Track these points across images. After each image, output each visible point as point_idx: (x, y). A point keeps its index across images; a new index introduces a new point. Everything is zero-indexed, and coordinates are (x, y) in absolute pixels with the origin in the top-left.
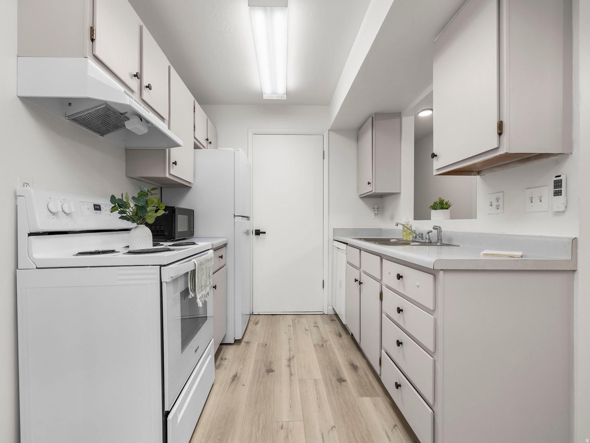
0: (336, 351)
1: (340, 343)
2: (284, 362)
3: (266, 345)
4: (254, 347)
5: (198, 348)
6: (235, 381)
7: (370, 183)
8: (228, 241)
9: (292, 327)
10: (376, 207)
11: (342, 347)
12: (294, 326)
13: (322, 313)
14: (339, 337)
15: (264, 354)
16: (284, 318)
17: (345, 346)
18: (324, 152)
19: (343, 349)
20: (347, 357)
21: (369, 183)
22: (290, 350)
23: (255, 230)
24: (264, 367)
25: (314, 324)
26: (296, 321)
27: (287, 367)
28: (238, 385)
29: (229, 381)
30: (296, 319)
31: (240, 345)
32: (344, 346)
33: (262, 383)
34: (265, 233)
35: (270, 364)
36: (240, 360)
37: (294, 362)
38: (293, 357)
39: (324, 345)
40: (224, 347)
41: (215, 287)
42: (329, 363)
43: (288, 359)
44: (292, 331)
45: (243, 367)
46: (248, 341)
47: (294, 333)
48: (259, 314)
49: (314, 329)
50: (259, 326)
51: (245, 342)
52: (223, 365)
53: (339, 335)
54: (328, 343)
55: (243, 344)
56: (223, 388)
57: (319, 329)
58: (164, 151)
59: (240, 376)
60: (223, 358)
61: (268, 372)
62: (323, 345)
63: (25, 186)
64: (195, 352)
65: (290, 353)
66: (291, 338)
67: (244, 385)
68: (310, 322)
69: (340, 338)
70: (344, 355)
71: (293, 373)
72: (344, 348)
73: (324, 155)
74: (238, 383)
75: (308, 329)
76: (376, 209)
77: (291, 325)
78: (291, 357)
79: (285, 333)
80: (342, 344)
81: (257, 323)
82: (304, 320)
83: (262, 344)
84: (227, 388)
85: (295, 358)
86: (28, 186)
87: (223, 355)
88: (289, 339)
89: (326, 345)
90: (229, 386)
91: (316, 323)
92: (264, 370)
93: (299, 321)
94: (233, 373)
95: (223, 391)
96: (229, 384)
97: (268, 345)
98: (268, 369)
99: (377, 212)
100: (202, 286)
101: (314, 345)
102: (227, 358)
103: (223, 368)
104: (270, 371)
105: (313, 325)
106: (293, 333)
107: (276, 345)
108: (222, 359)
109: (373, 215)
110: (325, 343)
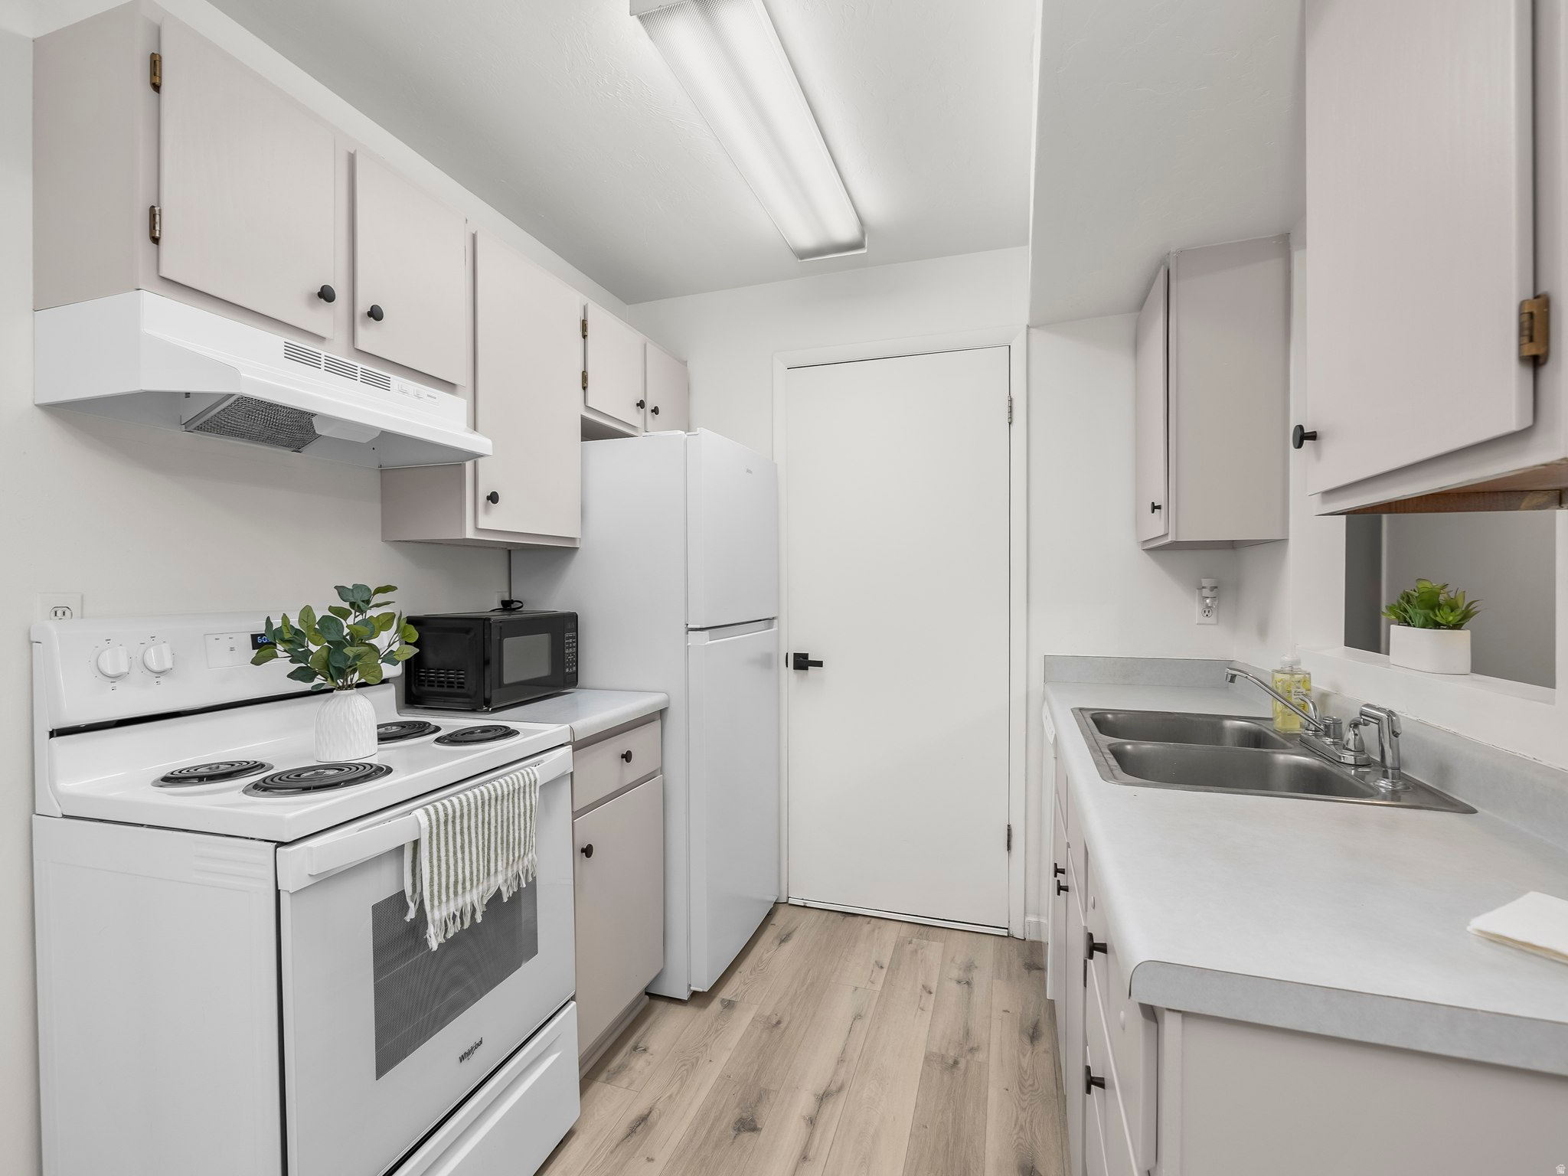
0: (994, 1095)
1: (1020, 1066)
2: (804, 1102)
3: (779, 1022)
4: (742, 1022)
5: (478, 1045)
6: (635, 1138)
7: (1159, 507)
8: (668, 701)
9: (885, 971)
10: (1205, 582)
11: (1021, 1086)
12: (894, 968)
13: (1004, 933)
14: (1026, 1040)
15: (758, 1058)
16: (877, 931)
17: (1034, 1084)
18: (1011, 400)
19: (1023, 1093)
20: (1022, 1134)
21: (1155, 508)
22: (841, 1060)
23: (794, 654)
24: (738, 1104)
25: (961, 972)
26: (909, 948)
27: (803, 1124)
28: (637, 1154)
29: (622, 1129)
30: (910, 943)
31: (706, 1007)
32: (1030, 1082)
33: (704, 1168)
34: (819, 664)
35: (760, 1099)
36: (680, 1065)
37: (835, 1111)
38: (840, 1089)
39: (962, 1065)
40: (661, 1005)
41: (588, 851)
42: (947, 1144)
43: (821, 1092)
44: (878, 987)
45: (677, 1095)
46: (734, 999)
47: (880, 996)
48: (805, 907)
49: (954, 990)
50: (788, 947)
51: (723, 1001)
52: (630, 1069)
53: (1031, 1031)
54: (980, 1057)
55: (715, 1005)
56: (592, 1154)
57: (970, 993)
58: (461, 467)
59: (656, 1124)
60: (640, 1045)
61: (739, 1130)
62: (956, 1063)
63: (60, 613)
64: (462, 1059)
65: (836, 1072)
66: (863, 1014)
67: (652, 1160)
68: (953, 960)
69: (1029, 1047)
70: (1017, 1119)
71: (811, 1155)
72: (1025, 1091)
73: (1011, 412)
74: (640, 1145)
75: (934, 990)
76: (1206, 592)
77: (886, 964)
78: (834, 1088)
79: (853, 988)
80: (1026, 1072)
81: (784, 939)
82: (934, 950)
83: (768, 1018)
84: (602, 1159)
85: (844, 1094)
86: (68, 613)
87: (644, 1035)
88: (858, 1017)
89: (968, 1062)
90: (612, 1152)
91: (969, 967)
92: (731, 1116)
93: (916, 951)
94: (639, 1108)
95: (587, 1165)
96: (614, 1144)
97: (783, 1026)
98: (745, 1115)
99: (1212, 602)
100: (456, 882)
101: (926, 1058)
102: (650, 1051)
103: (625, 1082)
104: (747, 1125)
105: (955, 973)
106: (878, 994)
107: (807, 1030)
108: (635, 1048)
109: (1197, 609)
110: (969, 1057)
